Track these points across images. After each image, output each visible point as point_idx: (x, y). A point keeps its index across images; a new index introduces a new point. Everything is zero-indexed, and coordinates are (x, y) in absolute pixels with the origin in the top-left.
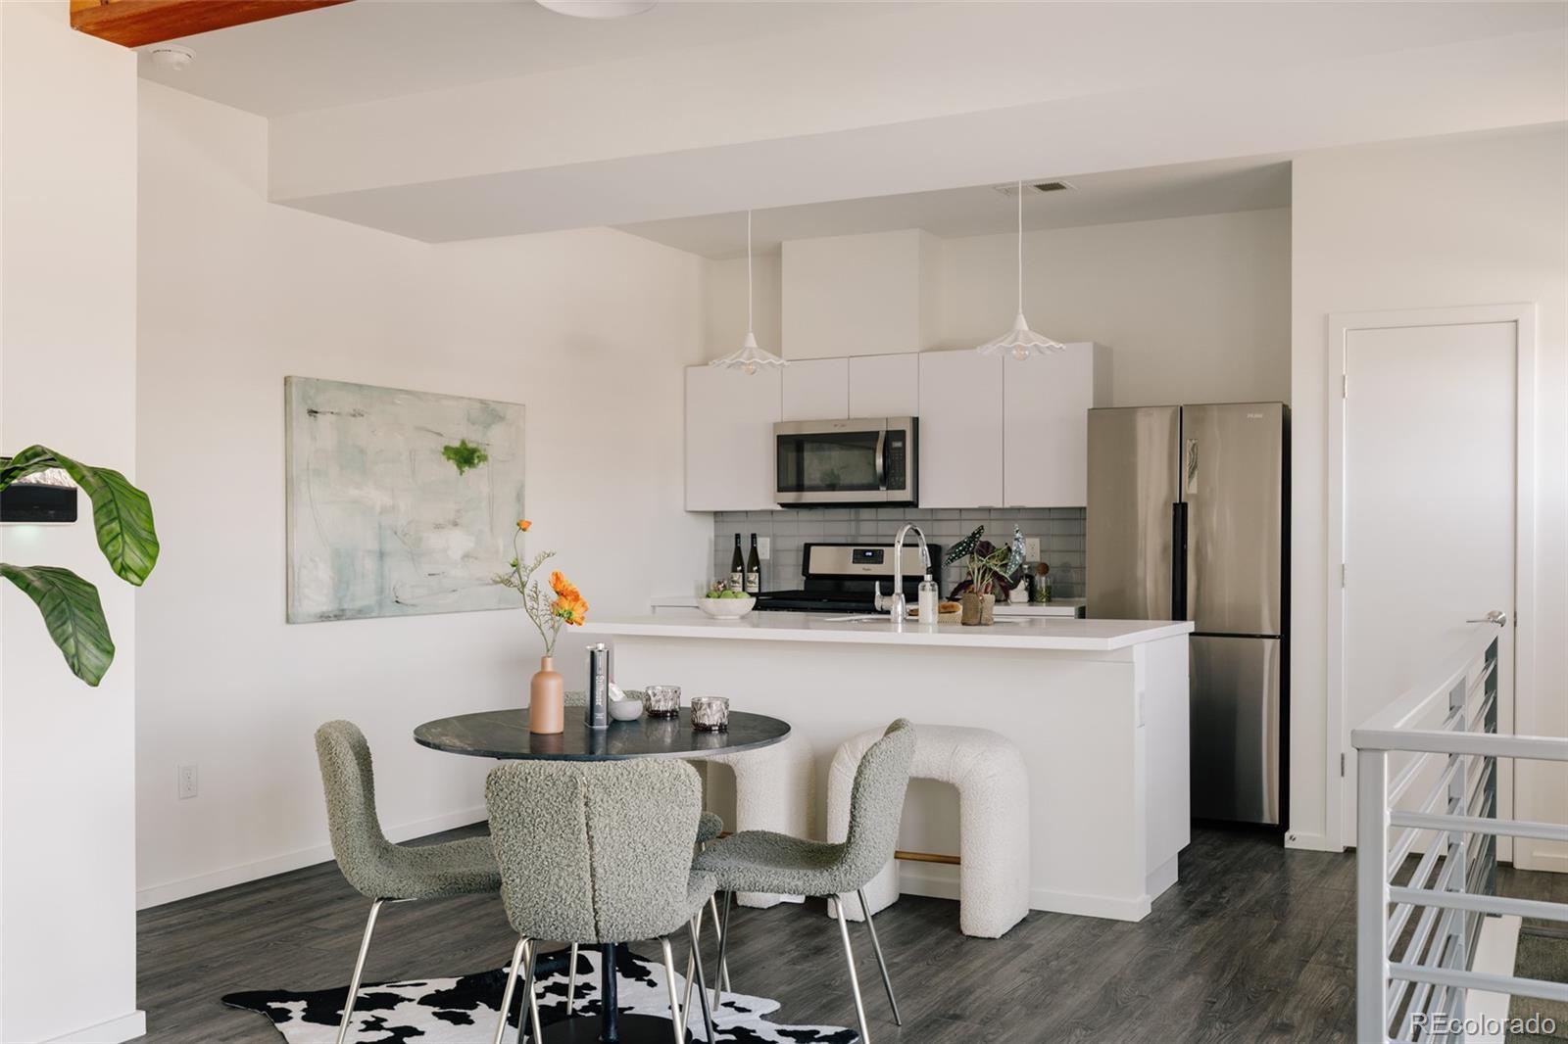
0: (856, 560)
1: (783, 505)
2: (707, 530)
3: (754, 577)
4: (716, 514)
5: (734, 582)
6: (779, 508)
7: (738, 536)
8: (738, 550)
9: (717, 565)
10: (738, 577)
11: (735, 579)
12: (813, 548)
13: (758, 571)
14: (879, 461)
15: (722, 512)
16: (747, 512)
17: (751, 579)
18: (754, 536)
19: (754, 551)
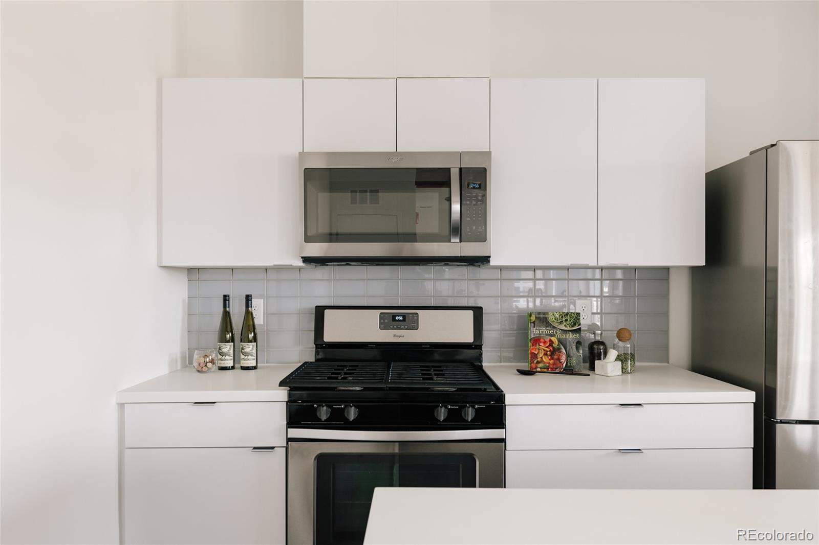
0: (384, 325)
1: (306, 260)
2: (179, 289)
3: (250, 348)
4: (190, 270)
5: (222, 354)
6: (300, 263)
7: (226, 298)
8: (226, 315)
9: (193, 331)
10: (228, 348)
11: (225, 350)
12: (327, 312)
13: (255, 339)
14: (456, 207)
15: (199, 269)
16: (232, 269)
17: (247, 350)
18: (248, 298)
19: (249, 315)
